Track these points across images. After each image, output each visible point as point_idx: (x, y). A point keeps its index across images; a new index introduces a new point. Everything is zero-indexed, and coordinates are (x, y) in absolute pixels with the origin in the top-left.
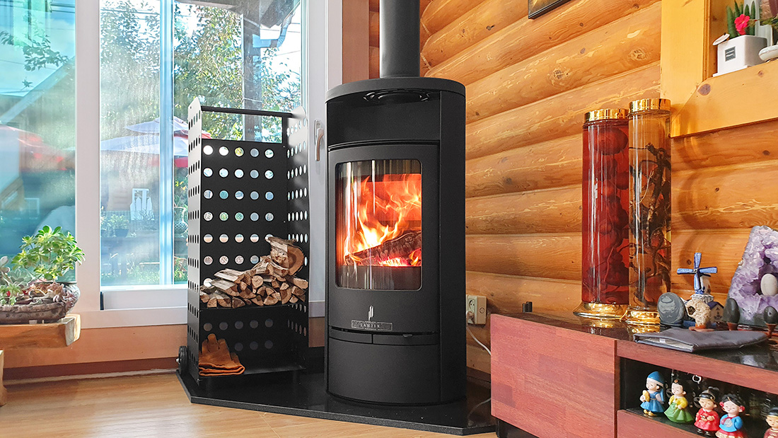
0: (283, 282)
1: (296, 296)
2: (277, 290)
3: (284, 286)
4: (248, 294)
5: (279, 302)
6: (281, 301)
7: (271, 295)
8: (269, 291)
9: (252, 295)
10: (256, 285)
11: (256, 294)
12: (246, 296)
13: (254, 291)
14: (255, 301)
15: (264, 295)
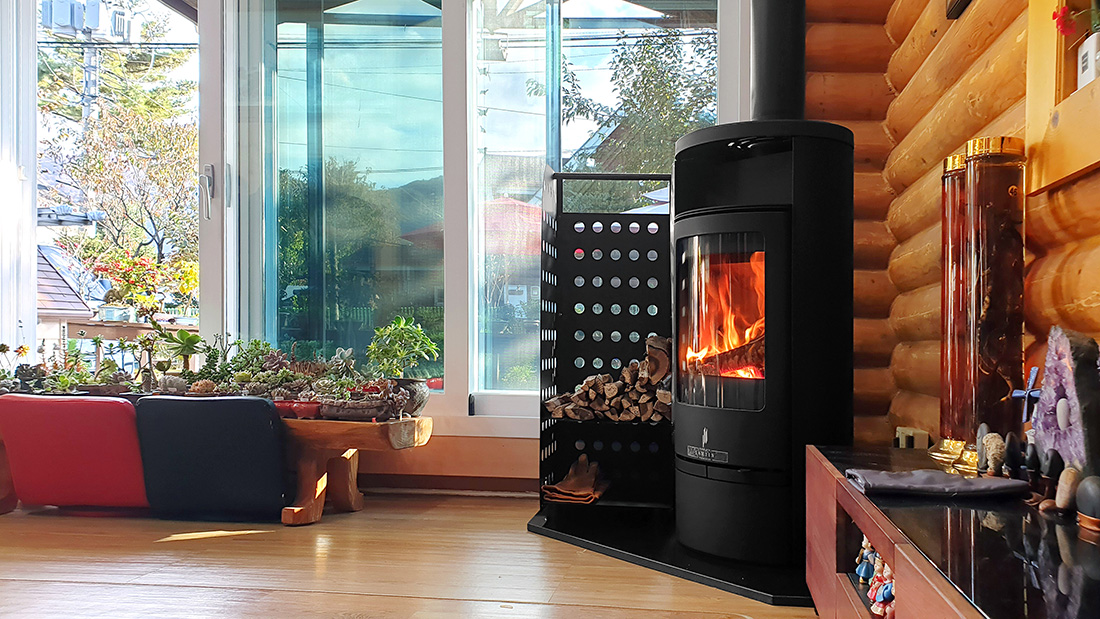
0: (641, 394)
1: (659, 413)
2: (636, 403)
3: (644, 399)
4: (601, 405)
5: (637, 419)
6: (640, 418)
7: (628, 409)
8: (626, 404)
9: (605, 407)
10: (609, 395)
11: (609, 405)
12: (598, 408)
13: (607, 402)
14: (608, 414)
15: (620, 409)
